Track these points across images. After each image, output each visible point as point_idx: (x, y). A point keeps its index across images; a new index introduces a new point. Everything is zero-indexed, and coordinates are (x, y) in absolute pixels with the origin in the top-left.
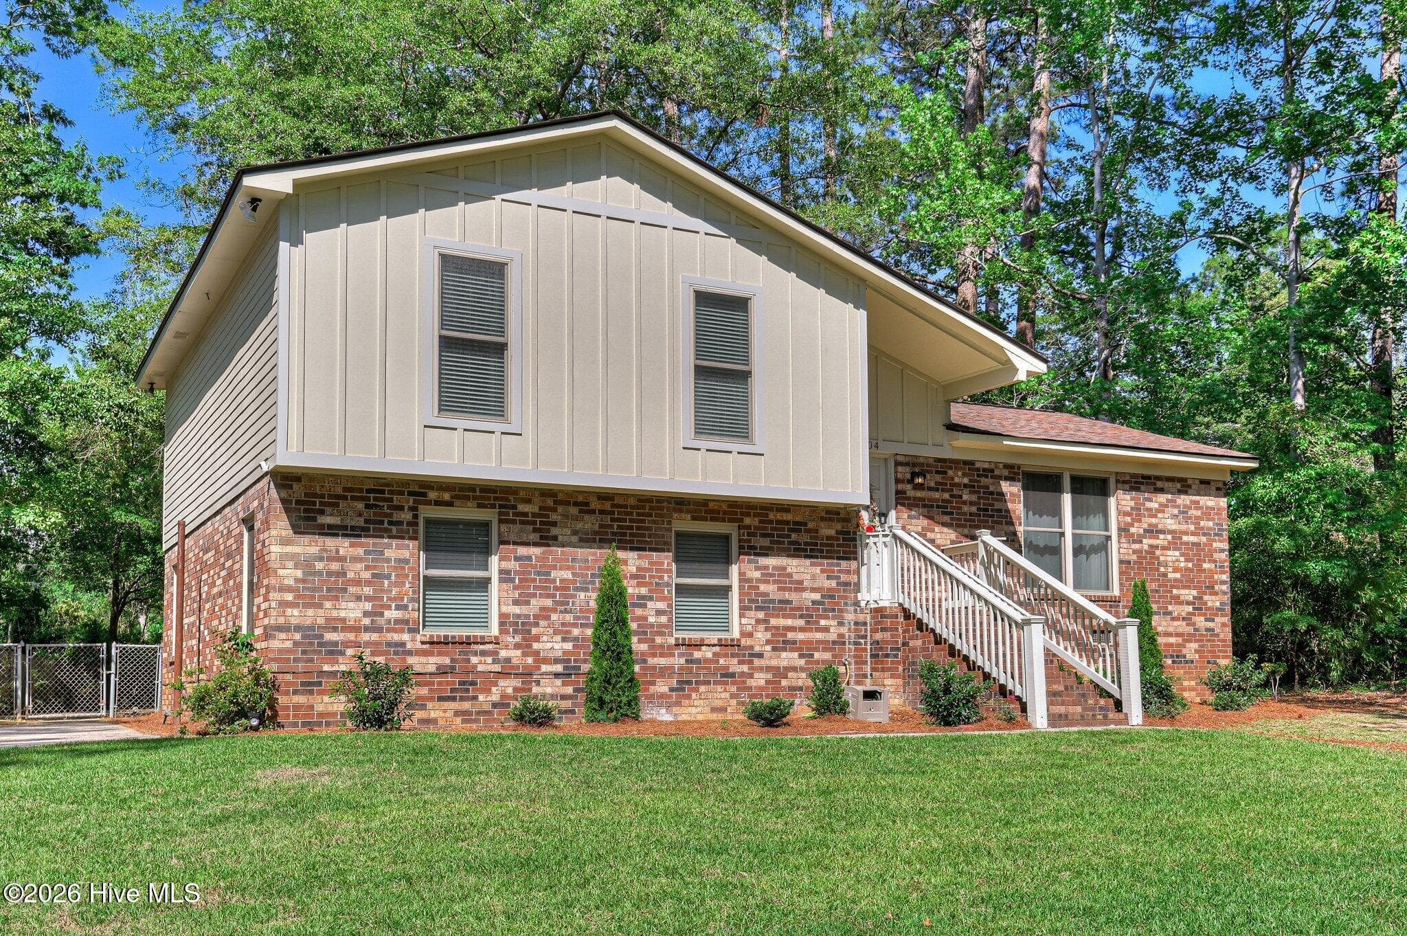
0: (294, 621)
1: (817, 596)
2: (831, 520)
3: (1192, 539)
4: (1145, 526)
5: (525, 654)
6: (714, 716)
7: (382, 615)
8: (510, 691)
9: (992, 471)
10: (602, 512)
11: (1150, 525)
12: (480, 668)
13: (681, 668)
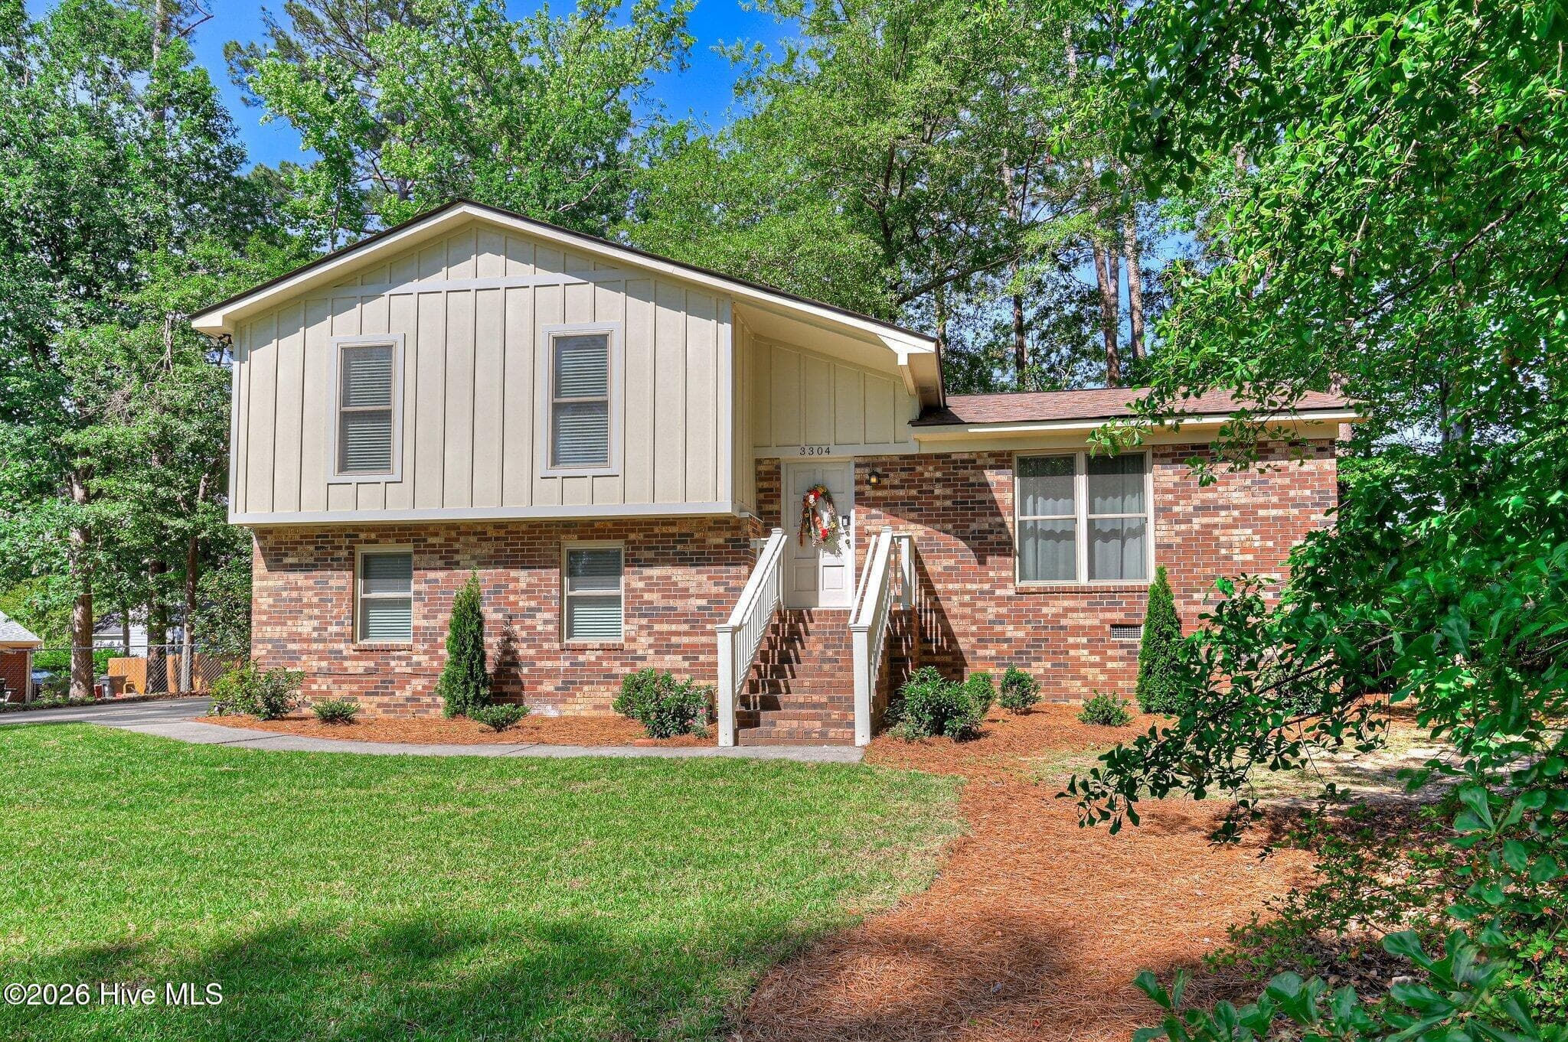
0: (268, 635)
1: (703, 602)
2: (719, 529)
3: (1274, 512)
4: (1197, 503)
5: (432, 659)
6: (595, 713)
7: (326, 629)
8: (420, 688)
9: (974, 461)
10: (497, 539)
11: (1203, 501)
12: (397, 670)
13: (566, 670)
